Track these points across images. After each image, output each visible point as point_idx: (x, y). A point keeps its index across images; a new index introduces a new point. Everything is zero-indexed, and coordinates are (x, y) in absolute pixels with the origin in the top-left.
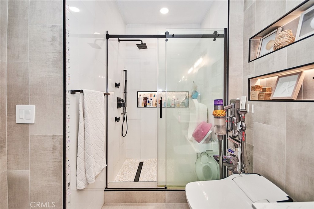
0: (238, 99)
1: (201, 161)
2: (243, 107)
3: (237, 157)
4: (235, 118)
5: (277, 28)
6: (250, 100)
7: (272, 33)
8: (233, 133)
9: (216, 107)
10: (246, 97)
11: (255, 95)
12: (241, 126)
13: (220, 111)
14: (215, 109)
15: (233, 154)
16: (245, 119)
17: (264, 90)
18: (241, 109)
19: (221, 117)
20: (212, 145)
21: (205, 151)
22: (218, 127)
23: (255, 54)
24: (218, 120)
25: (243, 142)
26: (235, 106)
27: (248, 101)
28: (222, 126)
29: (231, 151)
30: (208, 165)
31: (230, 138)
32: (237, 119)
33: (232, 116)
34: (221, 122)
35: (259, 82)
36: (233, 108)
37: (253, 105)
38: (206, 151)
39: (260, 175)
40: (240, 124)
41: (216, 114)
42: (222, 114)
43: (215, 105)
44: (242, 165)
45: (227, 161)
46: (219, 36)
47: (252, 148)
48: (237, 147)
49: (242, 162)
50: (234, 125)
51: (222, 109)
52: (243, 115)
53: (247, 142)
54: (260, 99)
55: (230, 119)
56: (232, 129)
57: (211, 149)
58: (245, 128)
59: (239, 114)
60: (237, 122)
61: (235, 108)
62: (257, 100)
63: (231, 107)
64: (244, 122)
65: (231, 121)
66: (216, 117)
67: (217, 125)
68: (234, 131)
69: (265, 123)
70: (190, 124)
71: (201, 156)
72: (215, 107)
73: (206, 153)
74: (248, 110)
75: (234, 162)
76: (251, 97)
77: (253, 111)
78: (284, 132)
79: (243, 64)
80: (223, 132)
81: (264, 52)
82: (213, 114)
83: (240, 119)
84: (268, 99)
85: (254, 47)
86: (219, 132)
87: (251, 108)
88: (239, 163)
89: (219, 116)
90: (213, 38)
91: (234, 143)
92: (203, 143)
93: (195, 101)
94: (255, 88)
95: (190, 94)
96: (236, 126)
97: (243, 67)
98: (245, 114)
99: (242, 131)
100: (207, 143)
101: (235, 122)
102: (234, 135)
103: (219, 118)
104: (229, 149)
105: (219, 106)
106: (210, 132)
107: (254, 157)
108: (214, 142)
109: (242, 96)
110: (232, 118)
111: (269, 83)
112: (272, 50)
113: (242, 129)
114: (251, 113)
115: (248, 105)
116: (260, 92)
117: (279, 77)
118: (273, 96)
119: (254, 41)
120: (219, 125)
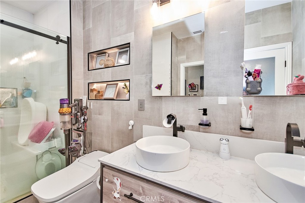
0: (81, 98)
1: (42, 161)
2: (84, 105)
3: (81, 144)
4: (79, 114)
5: (106, 53)
6: (90, 99)
7: (103, 55)
8: (78, 126)
9: (62, 106)
10: (86, 97)
11: (93, 95)
12: (84, 119)
13: (66, 109)
14: (61, 108)
15: (77, 143)
16: (86, 113)
17: (99, 92)
18: (84, 107)
19: (67, 114)
20: (55, 141)
21: (47, 149)
22: (64, 123)
23: (92, 65)
24: (64, 117)
25: (85, 131)
26: (78, 104)
27: (88, 100)
28: (68, 121)
29: (75, 141)
30: (50, 162)
31: (74, 130)
32: (80, 114)
33: (76, 112)
34: (67, 118)
35: (95, 86)
36: (77, 106)
37: (92, 103)
38: (49, 149)
39: (97, 151)
40: (83, 117)
41: (62, 112)
42: (68, 111)
43: (61, 104)
44: (84, 149)
45: (72, 149)
46: (62, 41)
47: (91, 134)
48: (80, 136)
49: (85, 146)
50: (79, 119)
51: (68, 107)
52: (85, 110)
53: (88, 131)
54: (96, 99)
55: (74, 115)
56: (76, 123)
57: (54, 146)
58: (87, 120)
59: (82, 110)
60: (81, 117)
61: (79, 105)
62: (94, 99)
63: (75, 105)
64: (86, 116)
65: (75, 116)
66: (62, 114)
67: (63, 121)
68: (78, 124)
69: (100, 115)
70: (20, 127)
71: (42, 156)
72: (60, 105)
73: (49, 151)
74: (88, 107)
75: (78, 148)
76: (90, 97)
77: (92, 107)
78: (110, 118)
79: (84, 71)
80: (69, 126)
81: (98, 66)
82: (59, 112)
83: (82, 114)
84: (101, 98)
85: (91, 60)
86: (66, 127)
87: (90, 105)
88: (82, 148)
89: (65, 113)
90: (56, 42)
91: (78, 133)
92: (45, 142)
93: (30, 100)
94: (92, 90)
95: (20, 92)
96: (80, 119)
97: (84, 73)
98: (86, 110)
99: (85, 123)
100: (49, 141)
101: (79, 116)
102: (78, 127)
103: (65, 115)
104: (74, 140)
105: (64, 104)
106: (53, 130)
107: (93, 140)
108: (57, 138)
109: (83, 96)
110: (76, 114)
111: (101, 88)
112: (103, 66)
113: (84, 122)
114: (90, 109)
115: (88, 103)
116: (96, 93)
117: (107, 85)
118: (104, 96)
119: (91, 55)
120: (65, 121)
